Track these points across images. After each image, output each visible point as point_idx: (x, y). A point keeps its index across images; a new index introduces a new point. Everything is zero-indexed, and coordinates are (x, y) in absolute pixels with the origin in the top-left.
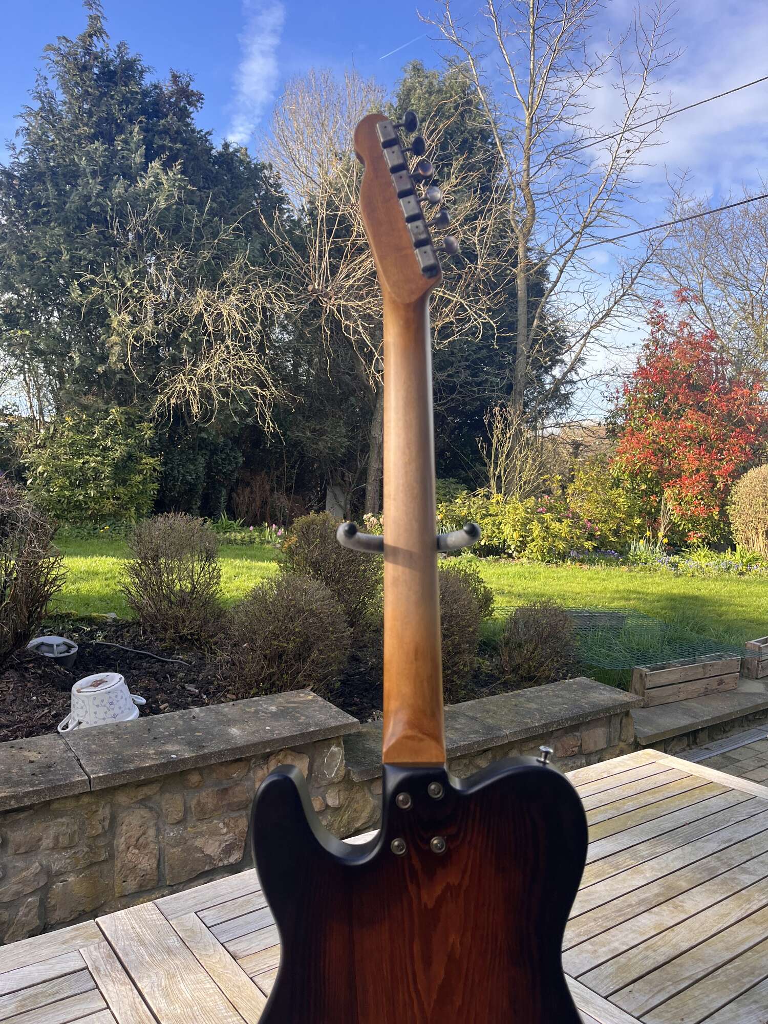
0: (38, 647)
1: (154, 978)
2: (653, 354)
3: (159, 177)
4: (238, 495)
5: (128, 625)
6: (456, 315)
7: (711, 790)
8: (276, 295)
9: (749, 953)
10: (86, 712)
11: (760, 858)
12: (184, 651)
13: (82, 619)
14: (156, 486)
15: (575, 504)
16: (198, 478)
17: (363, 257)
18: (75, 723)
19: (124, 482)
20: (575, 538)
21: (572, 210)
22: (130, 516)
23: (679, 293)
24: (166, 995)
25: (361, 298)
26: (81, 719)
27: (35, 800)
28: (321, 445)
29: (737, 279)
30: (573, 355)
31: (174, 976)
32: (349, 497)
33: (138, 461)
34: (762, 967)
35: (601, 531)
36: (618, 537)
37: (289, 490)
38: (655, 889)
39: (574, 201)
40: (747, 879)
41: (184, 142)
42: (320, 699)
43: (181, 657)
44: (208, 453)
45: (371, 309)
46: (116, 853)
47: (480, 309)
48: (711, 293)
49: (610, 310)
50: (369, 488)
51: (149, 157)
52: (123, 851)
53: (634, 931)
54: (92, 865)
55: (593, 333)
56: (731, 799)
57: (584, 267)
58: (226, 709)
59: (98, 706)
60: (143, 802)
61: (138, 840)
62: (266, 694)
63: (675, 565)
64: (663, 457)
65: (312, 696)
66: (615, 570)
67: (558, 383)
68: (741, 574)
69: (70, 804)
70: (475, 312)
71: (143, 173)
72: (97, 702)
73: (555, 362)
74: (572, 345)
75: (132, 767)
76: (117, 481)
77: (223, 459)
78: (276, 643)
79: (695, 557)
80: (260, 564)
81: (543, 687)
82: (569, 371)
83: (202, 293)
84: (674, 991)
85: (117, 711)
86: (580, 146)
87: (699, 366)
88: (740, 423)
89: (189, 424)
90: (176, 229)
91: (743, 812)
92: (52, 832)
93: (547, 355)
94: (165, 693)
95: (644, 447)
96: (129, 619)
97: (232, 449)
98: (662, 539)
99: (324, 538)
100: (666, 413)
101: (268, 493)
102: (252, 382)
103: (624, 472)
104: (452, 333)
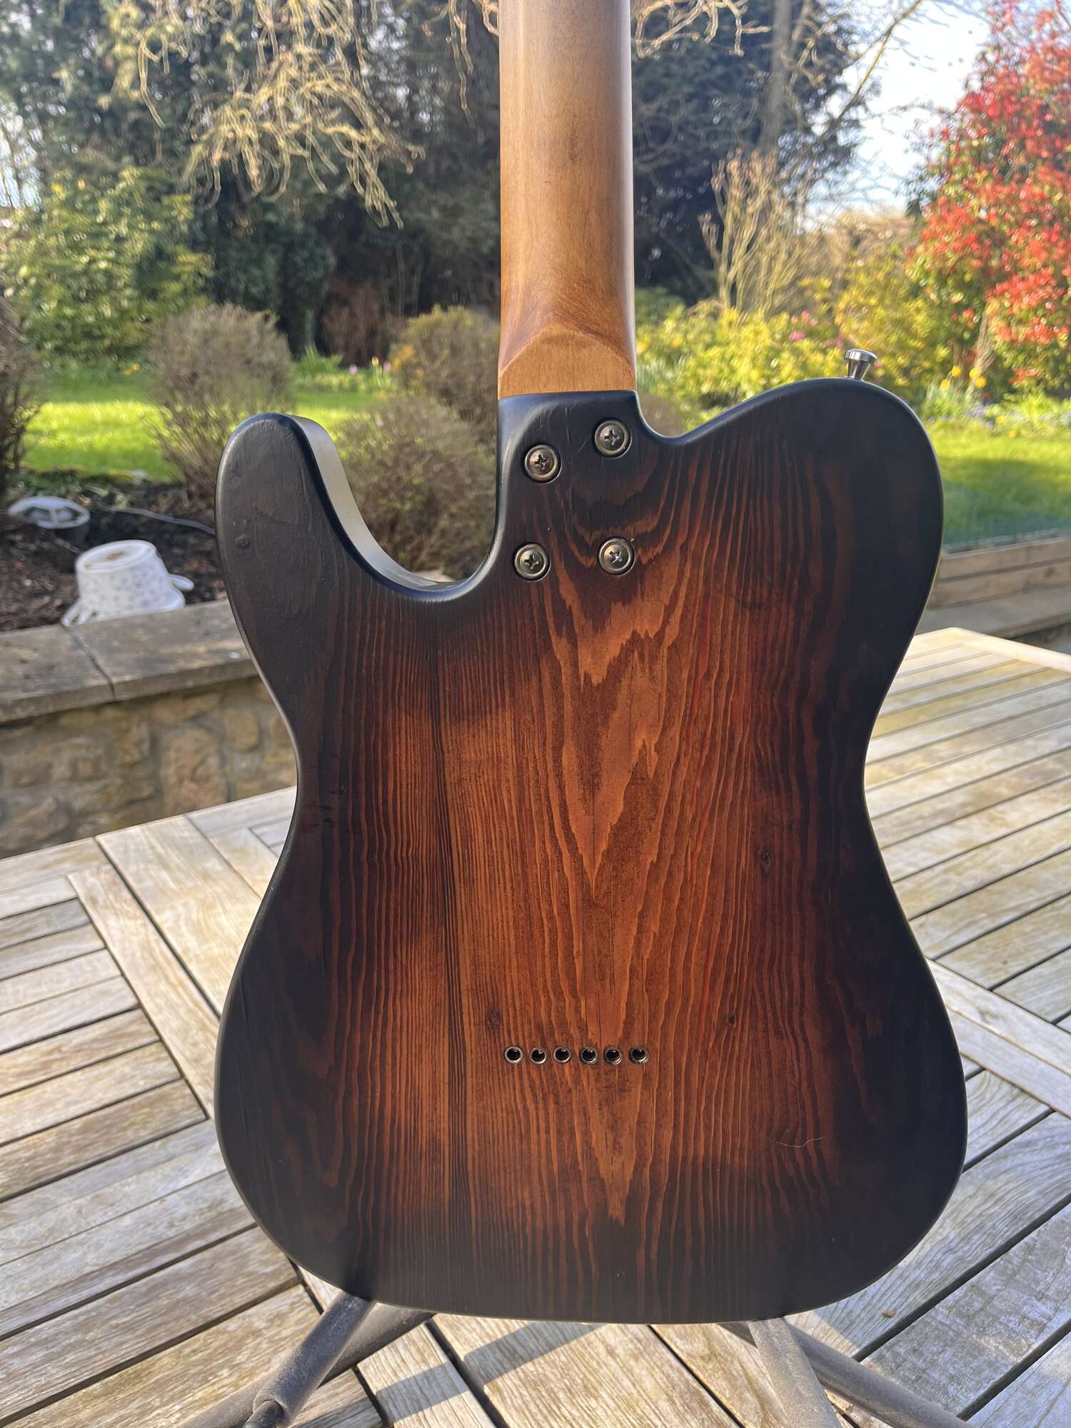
0: (30, 511)
1: (180, 909)
2: (991, 71)
4: (332, 320)
5: (163, 488)
10: (103, 597)
13: (94, 479)
15: (847, 326)
16: (267, 291)
18: (88, 613)
19: (153, 295)
24: (198, 931)
26: (97, 608)
27: (32, 710)
28: (456, 234)
31: (211, 907)
33: (170, 259)
36: (910, 379)
44: (281, 249)
46: (164, 789)
52: (175, 785)
55: (897, 31)
59: (118, 589)
60: (197, 719)
61: (195, 770)
63: (991, 420)
64: (993, 245)
67: (834, 125)
69: (88, 719)
72: (116, 583)
73: (832, 89)
75: (172, 668)
76: (143, 291)
77: (305, 261)
79: (1023, 408)
82: (853, 104)
85: (148, 596)
89: (245, 198)
92: (66, 756)
93: (822, 70)
95: (964, 231)
96: (167, 479)
97: (318, 243)
98: (977, 377)
99: (455, 351)
100: (1003, 171)
101: (377, 315)
102: (341, 120)
103: (927, 274)
104: (668, 27)
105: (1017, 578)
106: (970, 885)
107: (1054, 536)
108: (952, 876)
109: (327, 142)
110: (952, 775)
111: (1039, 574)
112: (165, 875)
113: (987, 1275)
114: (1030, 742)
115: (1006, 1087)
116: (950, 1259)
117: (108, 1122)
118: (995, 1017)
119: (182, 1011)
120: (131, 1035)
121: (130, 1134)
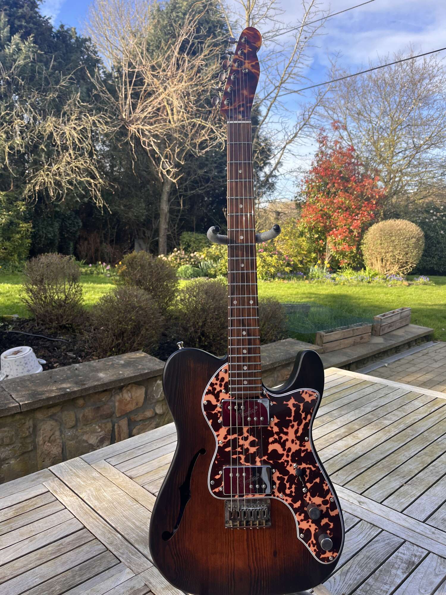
1: (88, 492)
2: (320, 160)
3: (19, 45)
4: (80, 246)
5: (27, 321)
6: (208, 135)
7: (365, 384)
8: (99, 121)
9: (392, 455)
10: (11, 369)
11: (393, 413)
12: (63, 334)
14: (29, 241)
15: (279, 247)
16: (55, 235)
17: (152, 98)
18: (4, 376)
19: (9, 239)
20: (280, 266)
21: (275, 72)
22: (14, 260)
23: (333, 125)
25: (151, 124)
26: (8, 374)
28: (130, 214)
29: (365, 117)
30: (277, 160)
31: (100, 490)
32: (149, 245)
33: (17, 225)
34: (399, 460)
35: (294, 261)
36: (303, 265)
37: (111, 242)
38: (343, 430)
39: (275, 67)
40: (387, 422)
41: (35, 23)
42: (149, 356)
43: (62, 337)
44: (61, 220)
45: (157, 131)
46: (38, 446)
47: (223, 132)
48: (351, 125)
49: (297, 134)
50: (161, 240)
51: (12, 32)
52: (41, 445)
53: (335, 449)
54: (23, 453)
55: (288, 147)
56: (376, 388)
57: (282, 108)
58: (95, 364)
59: (18, 365)
60: (52, 417)
61: (50, 438)
62: (116, 355)
63: (334, 279)
64: (327, 218)
65: (143, 354)
66: (302, 283)
67: (268, 177)
68: (369, 282)
69: (9, 420)
70: (220, 134)
71: (8, 43)
72: (17, 363)
73: (266, 164)
74: (275, 154)
75: (44, 397)
76: (4, 238)
77: (70, 224)
78: (120, 326)
79: (344, 274)
80: (99, 285)
81: (269, 344)
82: (274, 169)
83: (51, 119)
84: (358, 474)
85: (29, 368)
86: (278, 34)
87: (346, 167)
88: (368, 199)
89: (47, 203)
90: (32, 78)
91: (382, 393)
93: (262, 160)
94: (56, 358)
95: (316, 213)
96: (27, 317)
97: (75, 218)
98: (327, 265)
99: (142, 266)
100: (328, 194)
101: (99, 244)
102: (87, 176)
103: (305, 228)
104: (207, 146)
105: (351, 341)
106: (350, 460)
107: (361, 325)
108: (344, 458)
109: (80, 183)
110: (340, 422)
111: (358, 339)
112: (78, 480)
113: (370, 580)
114: (362, 408)
115: (369, 525)
116: (359, 576)
117: (87, 566)
118: (363, 503)
119: (101, 528)
120: (85, 537)
121: (96, 569)
